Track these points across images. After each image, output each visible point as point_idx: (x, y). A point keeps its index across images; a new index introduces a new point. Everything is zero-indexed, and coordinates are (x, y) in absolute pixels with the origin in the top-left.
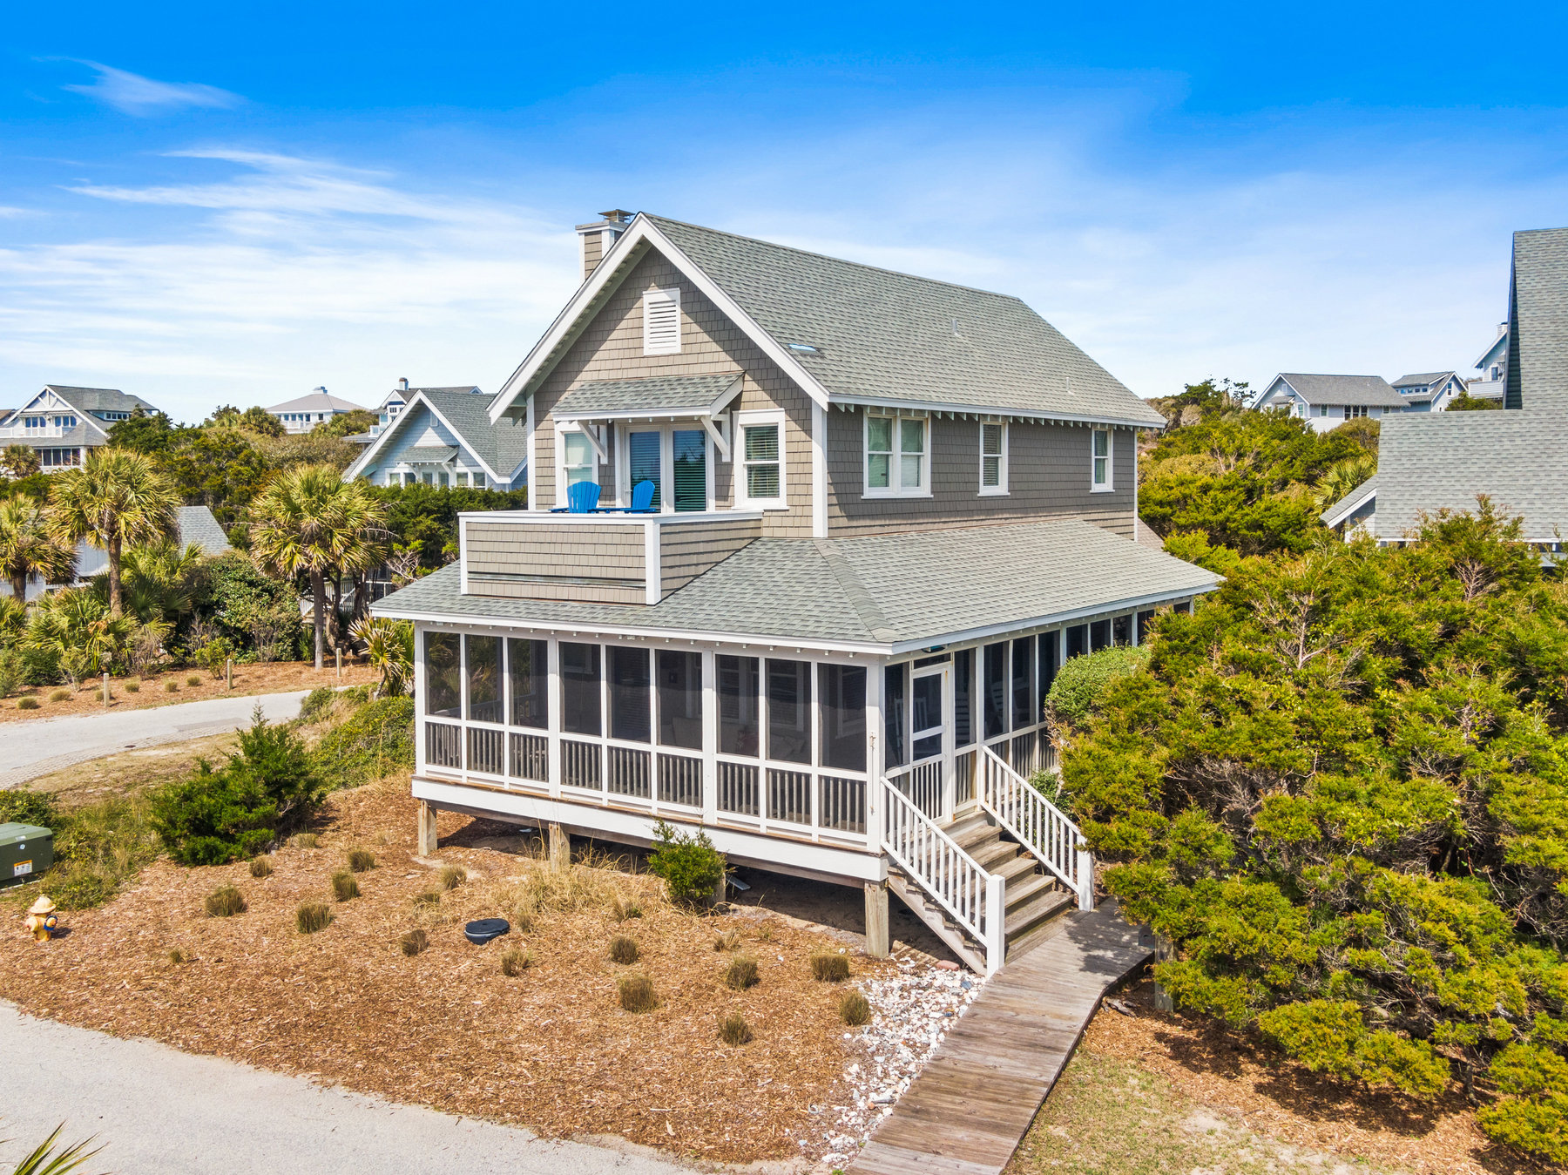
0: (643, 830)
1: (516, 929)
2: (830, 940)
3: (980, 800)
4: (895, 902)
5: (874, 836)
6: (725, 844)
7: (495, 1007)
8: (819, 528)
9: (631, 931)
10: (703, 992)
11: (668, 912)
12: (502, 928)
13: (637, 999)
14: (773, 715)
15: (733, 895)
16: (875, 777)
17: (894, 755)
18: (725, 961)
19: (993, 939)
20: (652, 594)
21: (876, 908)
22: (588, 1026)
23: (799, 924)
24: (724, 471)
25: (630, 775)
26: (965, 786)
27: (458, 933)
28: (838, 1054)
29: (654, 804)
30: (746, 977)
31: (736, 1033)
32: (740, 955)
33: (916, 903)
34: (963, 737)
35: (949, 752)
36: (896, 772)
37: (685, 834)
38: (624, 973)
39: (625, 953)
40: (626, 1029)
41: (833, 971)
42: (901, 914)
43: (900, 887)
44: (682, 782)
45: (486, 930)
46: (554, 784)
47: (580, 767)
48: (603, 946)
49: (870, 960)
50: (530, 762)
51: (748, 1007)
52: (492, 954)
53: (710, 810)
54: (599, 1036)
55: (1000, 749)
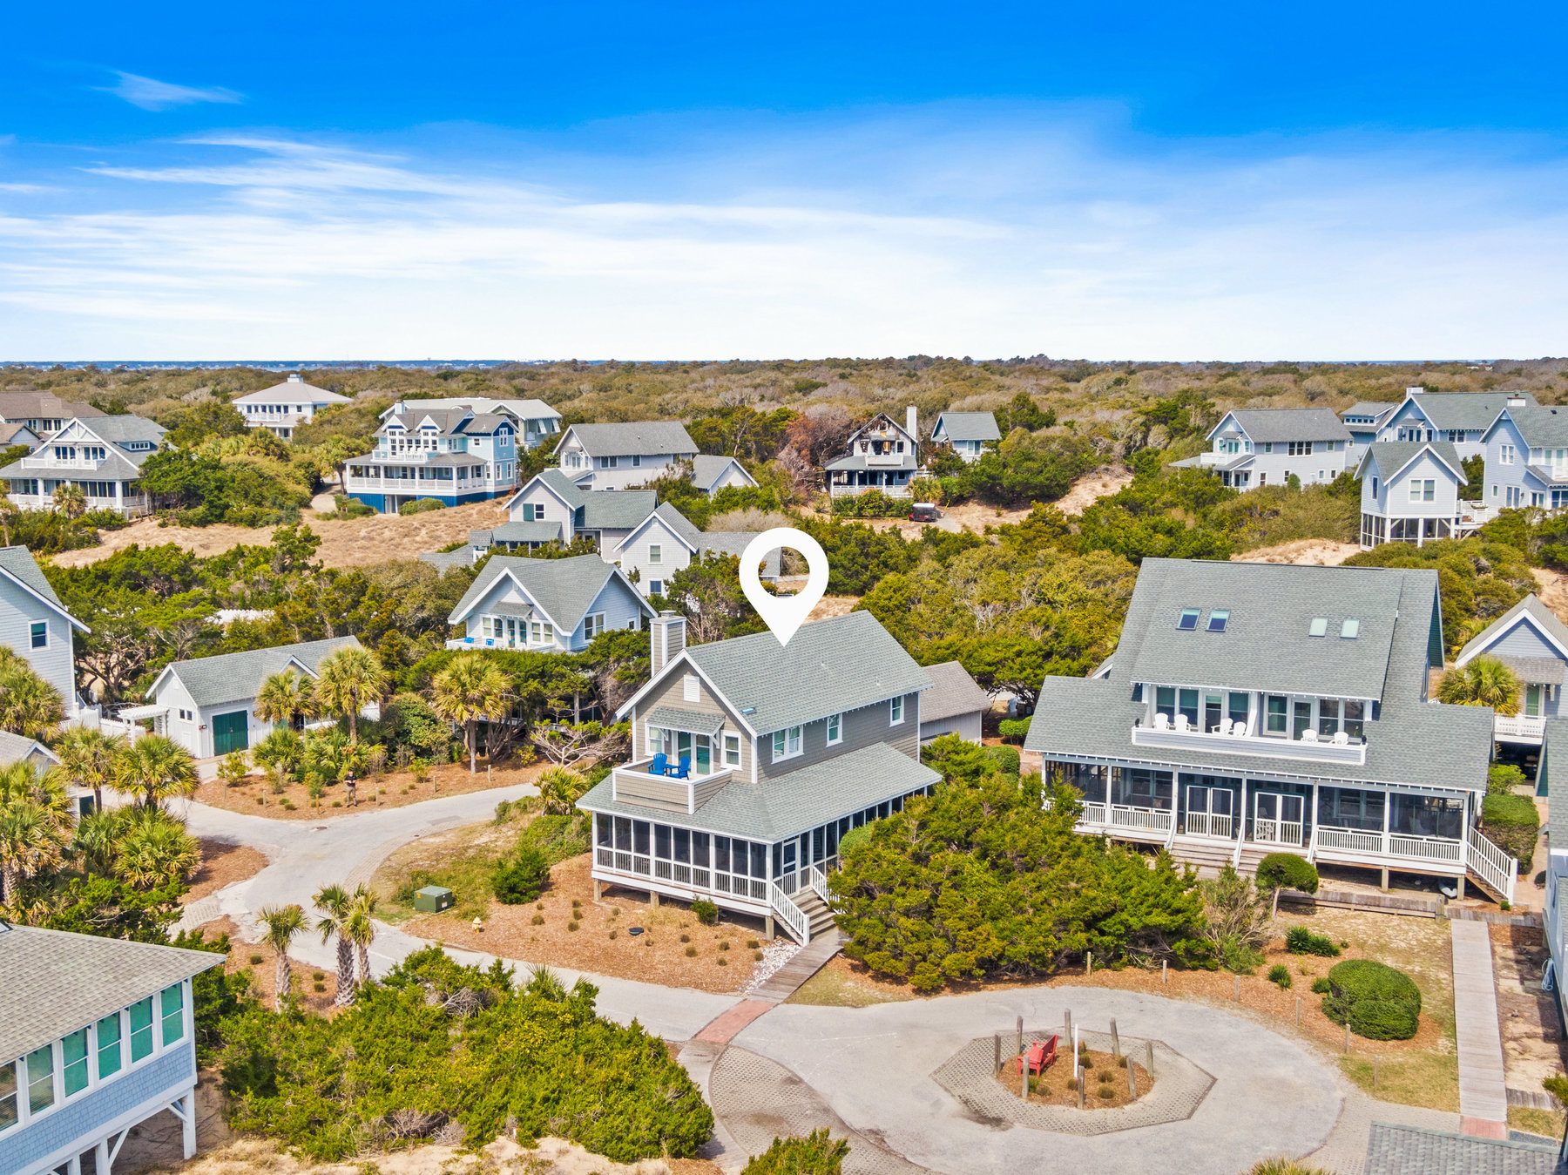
0: (689, 896)
1: (646, 931)
2: (752, 934)
3: (811, 885)
4: (776, 923)
5: (769, 901)
6: (718, 902)
7: (647, 955)
8: (754, 780)
9: (686, 931)
10: (712, 951)
11: (698, 925)
12: (641, 931)
13: (691, 953)
14: (735, 855)
15: (721, 919)
16: (769, 881)
17: (776, 872)
18: (718, 942)
19: (806, 936)
20: (691, 811)
21: (769, 925)
22: (677, 961)
23: (744, 929)
24: (717, 752)
25: (682, 874)
26: (805, 881)
27: (626, 932)
28: (752, 969)
29: (692, 886)
30: (725, 947)
31: (722, 963)
32: (724, 940)
33: (782, 923)
34: (805, 862)
35: (798, 870)
36: (777, 879)
37: (703, 898)
38: (686, 945)
39: (685, 939)
40: (689, 962)
41: (754, 945)
42: (777, 925)
43: (777, 918)
44: (702, 879)
45: (636, 931)
46: (652, 876)
47: (663, 870)
48: (677, 937)
49: (767, 942)
50: (642, 867)
51: (726, 956)
52: (641, 939)
53: (712, 889)
54: (681, 964)
55: (820, 867)
